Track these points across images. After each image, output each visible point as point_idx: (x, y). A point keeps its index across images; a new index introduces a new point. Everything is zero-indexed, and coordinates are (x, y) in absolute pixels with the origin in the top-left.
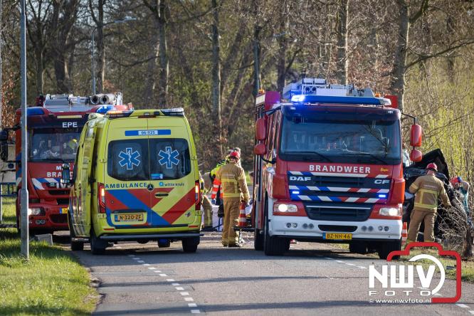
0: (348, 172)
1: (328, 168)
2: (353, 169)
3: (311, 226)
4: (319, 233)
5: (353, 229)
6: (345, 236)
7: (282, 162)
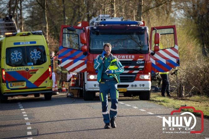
0: (123, 58)
2: (126, 57)
5: (127, 86)
6: (123, 90)
7: (91, 55)
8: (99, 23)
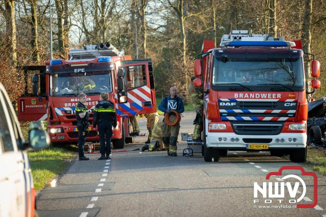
0: (264, 98)
1: (249, 95)
2: (267, 96)
3: (237, 139)
4: (243, 144)
5: (269, 140)
6: (263, 147)
7: (214, 92)
8: (227, 44)
